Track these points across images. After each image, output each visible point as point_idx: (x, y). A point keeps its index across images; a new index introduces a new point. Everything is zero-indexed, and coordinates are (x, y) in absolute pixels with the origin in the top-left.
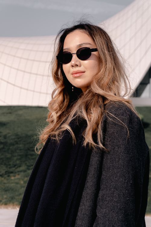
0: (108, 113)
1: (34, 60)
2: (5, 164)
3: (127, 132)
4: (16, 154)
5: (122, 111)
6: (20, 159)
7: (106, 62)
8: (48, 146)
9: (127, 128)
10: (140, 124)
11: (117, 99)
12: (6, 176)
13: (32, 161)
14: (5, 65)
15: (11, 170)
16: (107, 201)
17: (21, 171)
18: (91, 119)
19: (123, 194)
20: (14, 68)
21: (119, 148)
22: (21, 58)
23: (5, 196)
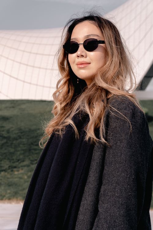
0: (110, 107)
1: (37, 54)
2: (8, 159)
3: (130, 126)
4: (19, 149)
5: (125, 105)
6: (23, 154)
7: (112, 55)
8: (53, 141)
9: (130, 122)
10: (144, 118)
11: (121, 93)
12: (9, 171)
13: (36, 155)
14: (7, 58)
15: (14, 165)
16: (108, 196)
17: (24, 166)
18: (93, 113)
19: (125, 189)
20: (17, 62)
21: (121, 142)
22: (24, 51)
23: (9, 191)
